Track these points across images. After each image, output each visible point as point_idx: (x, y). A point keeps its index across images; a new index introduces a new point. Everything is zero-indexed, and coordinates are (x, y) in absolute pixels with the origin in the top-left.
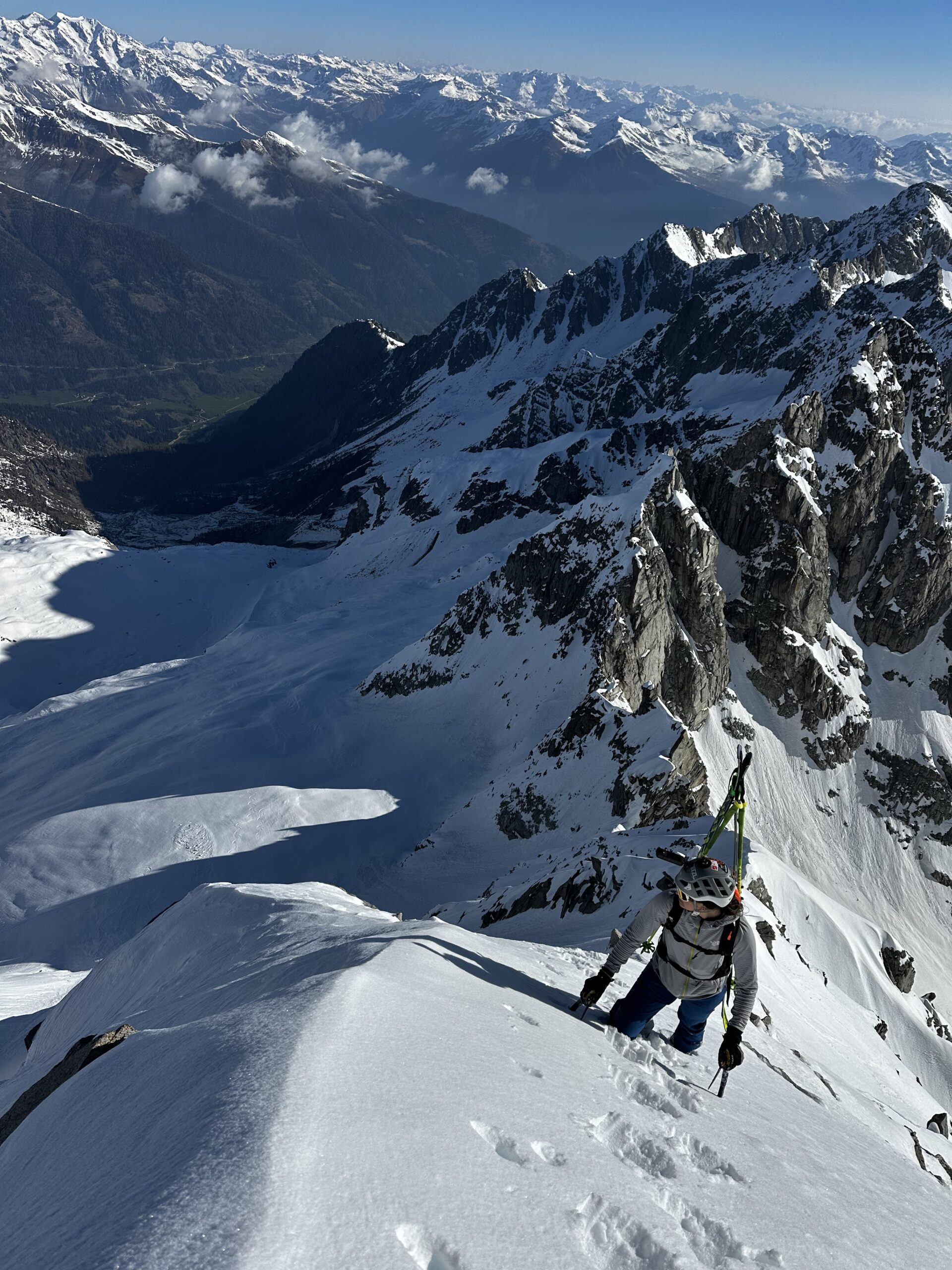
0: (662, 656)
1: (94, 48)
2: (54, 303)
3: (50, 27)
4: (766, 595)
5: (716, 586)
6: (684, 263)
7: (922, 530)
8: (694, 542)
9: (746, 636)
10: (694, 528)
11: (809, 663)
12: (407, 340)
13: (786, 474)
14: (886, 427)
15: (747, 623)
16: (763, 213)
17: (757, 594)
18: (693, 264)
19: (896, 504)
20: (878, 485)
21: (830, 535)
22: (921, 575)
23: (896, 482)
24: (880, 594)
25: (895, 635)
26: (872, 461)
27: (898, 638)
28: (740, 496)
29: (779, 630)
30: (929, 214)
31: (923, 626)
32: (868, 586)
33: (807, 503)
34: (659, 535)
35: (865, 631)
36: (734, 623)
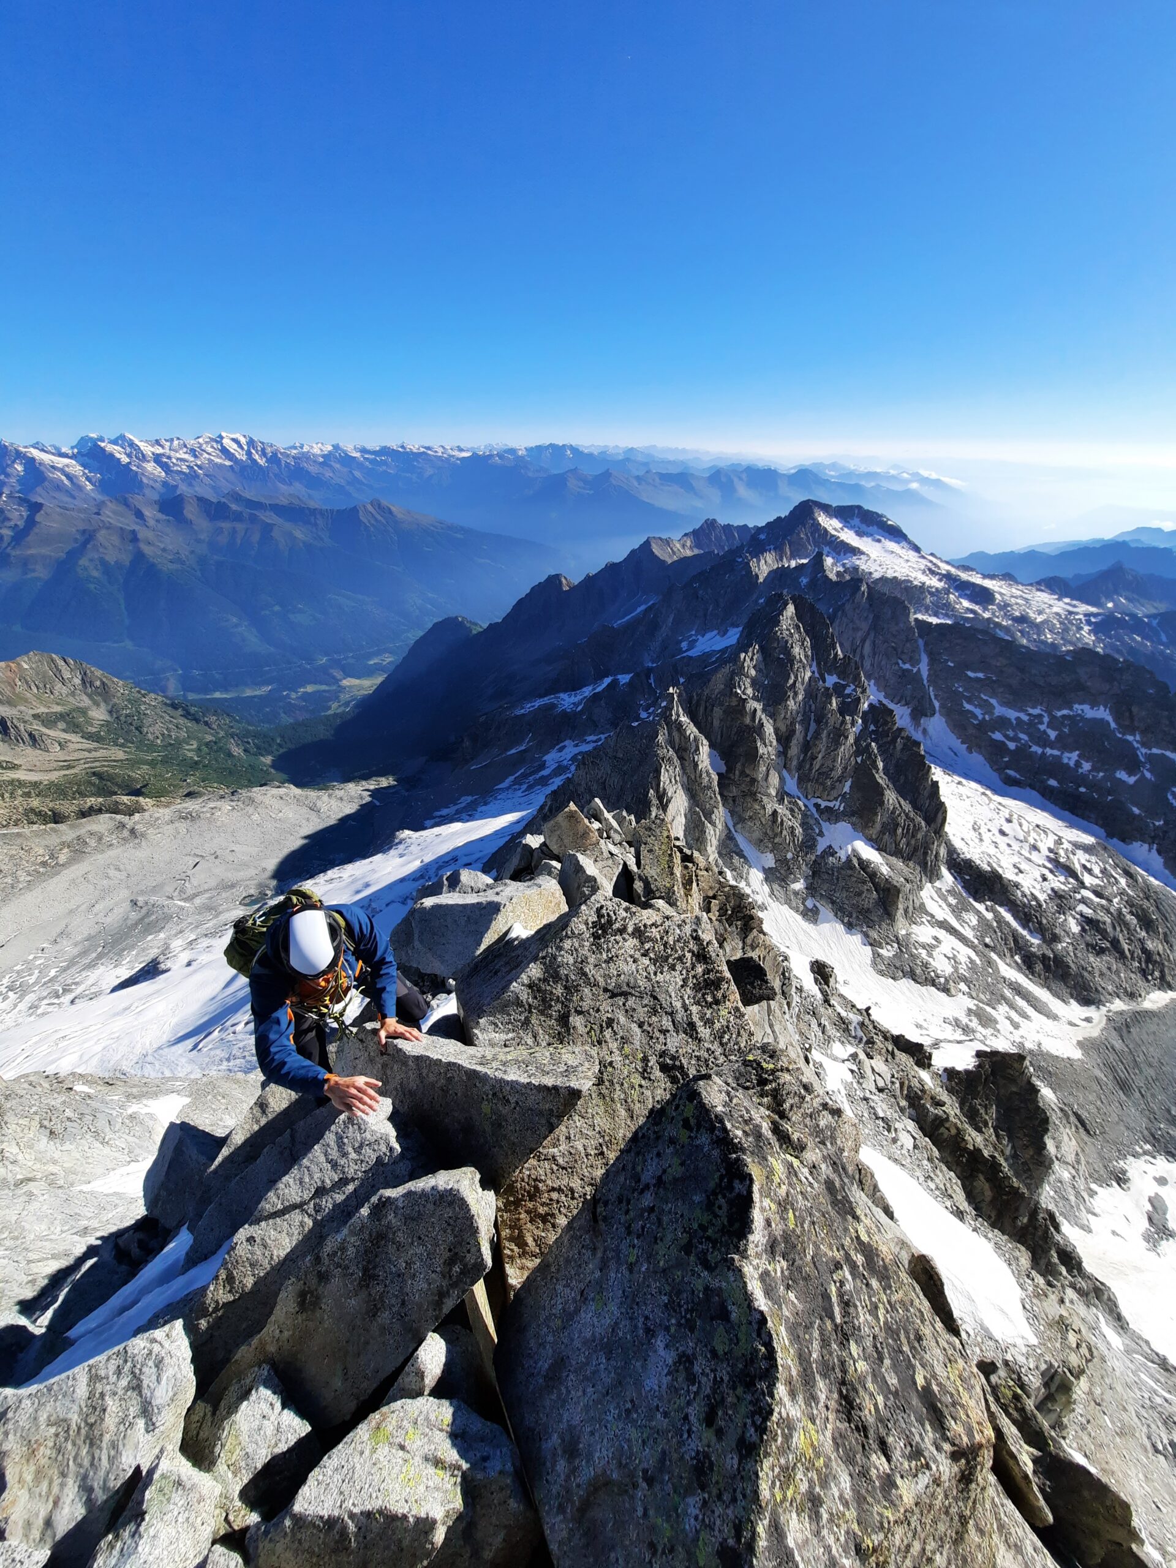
0: (683, 820)
1: (249, 453)
2: (236, 626)
3: (217, 442)
4: (743, 773)
5: (711, 771)
6: (664, 561)
7: (831, 722)
8: (694, 744)
9: (734, 801)
10: (692, 737)
11: (775, 813)
12: (485, 626)
13: (744, 697)
14: (801, 661)
15: (734, 791)
16: (711, 524)
17: (737, 772)
18: (670, 561)
19: (813, 707)
20: (800, 697)
21: (777, 731)
22: (835, 750)
23: (811, 693)
24: (811, 765)
25: (824, 789)
26: (795, 682)
27: (827, 791)
28: (718, 712)
29: (753, 795)
30: (815, 519)
31: (840, 782)
32: (803, 761)
33: (759, 713)
34: (671, 742)
35: (806, 788)
36: (726, 793)
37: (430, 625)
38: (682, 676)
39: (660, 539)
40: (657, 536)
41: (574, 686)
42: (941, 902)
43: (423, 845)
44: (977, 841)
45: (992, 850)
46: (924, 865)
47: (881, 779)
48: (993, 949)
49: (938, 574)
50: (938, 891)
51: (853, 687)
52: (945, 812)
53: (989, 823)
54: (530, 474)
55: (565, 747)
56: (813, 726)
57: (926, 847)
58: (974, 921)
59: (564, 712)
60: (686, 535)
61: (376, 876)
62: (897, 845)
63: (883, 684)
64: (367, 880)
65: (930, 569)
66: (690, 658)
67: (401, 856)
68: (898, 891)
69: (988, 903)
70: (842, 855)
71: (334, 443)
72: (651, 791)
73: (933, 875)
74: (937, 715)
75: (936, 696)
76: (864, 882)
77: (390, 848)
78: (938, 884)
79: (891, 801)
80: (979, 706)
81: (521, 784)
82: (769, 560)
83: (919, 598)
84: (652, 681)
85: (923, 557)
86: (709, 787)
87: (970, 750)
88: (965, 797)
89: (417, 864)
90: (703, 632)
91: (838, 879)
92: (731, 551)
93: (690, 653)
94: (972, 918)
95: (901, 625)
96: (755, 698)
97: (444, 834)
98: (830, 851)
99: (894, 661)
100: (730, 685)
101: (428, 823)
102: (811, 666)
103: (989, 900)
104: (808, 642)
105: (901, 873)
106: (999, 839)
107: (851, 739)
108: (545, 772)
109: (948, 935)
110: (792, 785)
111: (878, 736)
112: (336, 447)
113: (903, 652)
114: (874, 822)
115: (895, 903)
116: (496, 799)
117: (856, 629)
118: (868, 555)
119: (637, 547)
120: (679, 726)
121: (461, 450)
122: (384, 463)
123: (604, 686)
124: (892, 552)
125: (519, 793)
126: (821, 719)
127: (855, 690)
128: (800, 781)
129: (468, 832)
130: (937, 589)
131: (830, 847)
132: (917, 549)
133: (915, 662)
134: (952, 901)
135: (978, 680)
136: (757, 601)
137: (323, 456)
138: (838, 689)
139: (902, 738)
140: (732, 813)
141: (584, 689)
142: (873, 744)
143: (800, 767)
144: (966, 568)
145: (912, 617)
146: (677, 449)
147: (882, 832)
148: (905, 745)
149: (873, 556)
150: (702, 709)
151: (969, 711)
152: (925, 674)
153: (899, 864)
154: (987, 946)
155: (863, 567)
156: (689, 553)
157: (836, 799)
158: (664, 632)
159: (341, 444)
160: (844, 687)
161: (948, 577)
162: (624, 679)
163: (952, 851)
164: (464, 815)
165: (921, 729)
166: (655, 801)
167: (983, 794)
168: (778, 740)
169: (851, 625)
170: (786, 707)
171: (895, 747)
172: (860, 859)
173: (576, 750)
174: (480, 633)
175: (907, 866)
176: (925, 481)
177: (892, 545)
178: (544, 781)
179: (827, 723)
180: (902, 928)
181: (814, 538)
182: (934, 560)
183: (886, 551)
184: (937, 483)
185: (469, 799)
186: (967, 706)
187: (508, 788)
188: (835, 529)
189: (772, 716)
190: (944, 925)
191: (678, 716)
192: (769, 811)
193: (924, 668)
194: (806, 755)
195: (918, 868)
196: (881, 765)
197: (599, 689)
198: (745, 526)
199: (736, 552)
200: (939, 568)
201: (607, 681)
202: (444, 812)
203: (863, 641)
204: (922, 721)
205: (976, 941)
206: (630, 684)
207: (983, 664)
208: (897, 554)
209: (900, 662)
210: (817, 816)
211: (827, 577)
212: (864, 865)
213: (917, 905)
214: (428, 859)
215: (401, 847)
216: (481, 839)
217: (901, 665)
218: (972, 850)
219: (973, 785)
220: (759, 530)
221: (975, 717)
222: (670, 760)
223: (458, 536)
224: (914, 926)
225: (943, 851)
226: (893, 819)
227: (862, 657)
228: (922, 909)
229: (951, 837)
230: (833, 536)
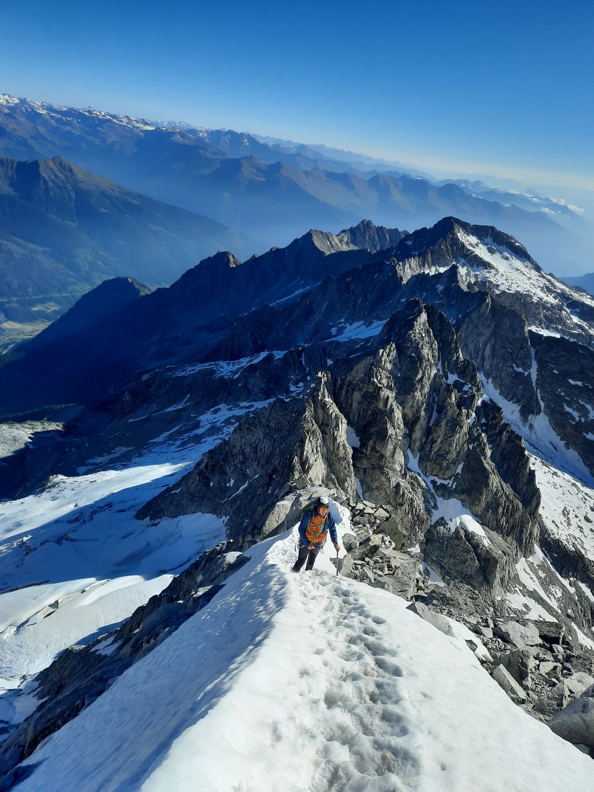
4: (374, 449)
5: (347, 445)
6: (323, 253)
7: (450, 413)
8: (334, 421)
9: (365, 472)
10: (334, 414)
11: (398, 486)
12: (154, 288)
13: (379, 385)
14: (428, 360)
15: (365, 464)
16: (366, 225)
17: (369, 448)
18: (328, 253)
19: (436, 400)
20: (426, 390)
21: (404, 416)
22: (451, 437)
23: (435, 388)
24: (431, 447)
25: (441, 469)
26: (422, 377)
27: (442, 471)
28: (357, 396)
29: (381, 468)
30: (454, 234)
31: (454, 463)
32: (425, 443)
33: (391, 400)
34: (316, 418)
35: (426, 467)
36: (358, 465)
37: (99, 282)
38: (329, 358)
39: (322, 233)
40: (319, 229)
41: (234, 356)
42: (532, 575)
43: (77, 490)
44: (565, 524)
45: (577, 534)
46: (519, 541)
47: (488, 464)
48: (574, 619)
49: (554, 292)
50: (531, 565)
51: (470, 386)
52: (539, 497)
53: (576, 510)
54: (208, 155)
55: (219, 410)
56: (435, 415)
57: (522, 525)
58: (559, 594)
59: (222, 379)
60: (344, 231)
61: (28, 516)
62: (498, 521)
63: (499, 383)
64: (19, 519)
65: (547, 288)
66: (338, 343)
67: (54, 499)
68: (496, 562)
69: (572, 579)
70: (453, 526)
71: (22, 97)
72: (296, 458)
73: (527, 551)
74: (542, 414)
75: (541, 397)
76: (468, 552)
77: (43, 491)
78: (530, 559)
79: (495, 484)
80: (578, 410)
81: (175, 440)
82: (413, 265)
83: (535, 313)
84: (303, 359)
85: (543, 277)
86: (345, 459)
87: (567, 446)
88: (558, 486)
89: (71, 508)
90: (351, 320)
91: (447, 547)
92: (381, 252)
93: (338, 339)
94: (557, 591)
95: (518, 335)
96: (389, 387)
97: (98, 481)
98: (442, 522)
99: (509, 364)
100: (369, 374)
101: (81, 469)
102: (436, 366)
103: (573, 576)
104: (436, 345)
105: (499, 546)
106: (584, 524)
107: (465, 429)
108: (200, 431)
109: (536, 604)
110: (414, 463)
111: (487, 428)
112: (23, 101)
113: (517, 357)
114: (480, 501)
115: (493, 572)
116: (150, 452)
117: (479, 335)
118: (497, 270)
119: (300, 237)
120: (324, 405)
121: (146, 124)
122: (70, 124)
123: (260, 358)
124: (517, 270)
125: (173, 448)
126: (441, 409)
127: (470, 388)
128: (421, 461)
129: (123, 480)
130: (552, 304)
131: (442, 518)
132: (538, 269)
133: (527, 367)
134: (542, 575)
135: (577, 386)
136: (399, 300)
137: (9, 108)
138: (458, 386)
139: (507, 432)
140: (362, 482)
141: (242, 360)
142: (483, 435)
143: (422, 448)
144: (579, 289)
145: (527, 328)
146: (343, 151)
147: (486, 510)
148: (509, 437)
149: (501, 271)
150: (344, 393)
151: (568, 413)
152: (534, 377)
153: (499, 538)
154: (568, 616)
155: (492, 279)
156: (345, 248)
157: (450, 478)
158: (317, 317)
159: (28, 99)
160: (463, 385)
161: (563, 296)
162: (279, 355)
163: (544, 531)
164: (118, 464)
165: (528, 424)
166: (298, 467)
167: (573, 484)
168: (406, 424)
169: (476, 331)
170: (414, 397)
171: (501, 439)
172: (466, 531)
173: (230, 414)
174: (148, 296)
175: (506, 541)
176: (555, 207)
177: (517, 263)
178: (198, 439)
179: (446, 414)
180: (498, 594)
181: (453, 250)
182: (552, 280)
183: (512, 268)
184: (565, 209)
185: (124, 449)
186: (568, 409)
187: (163, 442)
188: (471, 244)
189: (402, 403)
190: (533, 595)
191: (324, 397)
192: (393, 483)
193: (534, 373)
194: (427, 438)
195: (514, 542)
196: (489, 453)
197: (256, 361)
198: (396, 230)
199: (385, 254)
200: (555, 287)
201: (263, 355)
202: (98, 460)
203: (485, 345)
204: (529, 418)
205: (560, 611)
206: (284, 360)
207: (581, 375)
208: (521, 272)
209: (514, 365)
210: (433, 491)
211: (459, 287)
212: (470, 537)
213: (512, 576)
214: (83, 503)
215: (54, 490)
216: (136, 488)
217: (515, 368)
218: (560, 532)
219: (567, 476)
220: (408, 236)
221: (573, 419)
222: (314, 433)
223: (135, 202)
224: (508, 594)
225: (536, 531)
226: (496, 500)
227: (483, 358)
228: (516, 579)
229: (544, 519)
230: (469, 250)
